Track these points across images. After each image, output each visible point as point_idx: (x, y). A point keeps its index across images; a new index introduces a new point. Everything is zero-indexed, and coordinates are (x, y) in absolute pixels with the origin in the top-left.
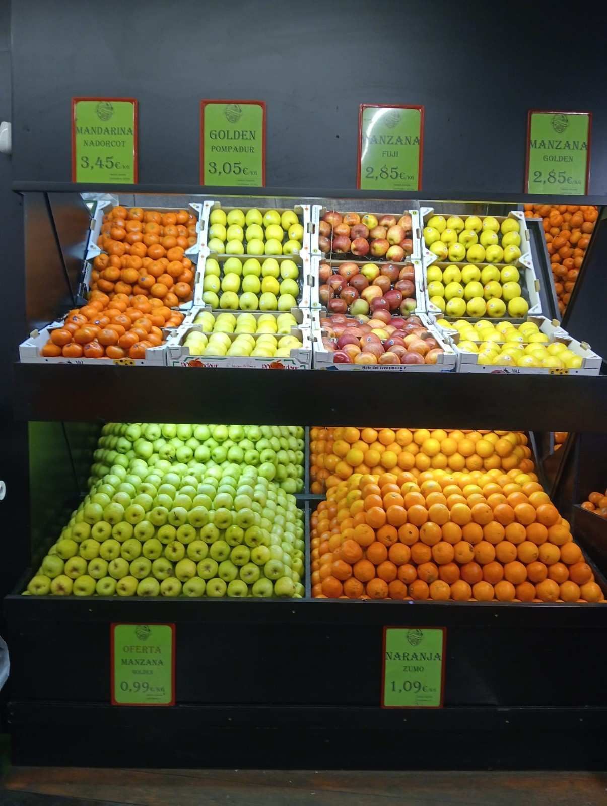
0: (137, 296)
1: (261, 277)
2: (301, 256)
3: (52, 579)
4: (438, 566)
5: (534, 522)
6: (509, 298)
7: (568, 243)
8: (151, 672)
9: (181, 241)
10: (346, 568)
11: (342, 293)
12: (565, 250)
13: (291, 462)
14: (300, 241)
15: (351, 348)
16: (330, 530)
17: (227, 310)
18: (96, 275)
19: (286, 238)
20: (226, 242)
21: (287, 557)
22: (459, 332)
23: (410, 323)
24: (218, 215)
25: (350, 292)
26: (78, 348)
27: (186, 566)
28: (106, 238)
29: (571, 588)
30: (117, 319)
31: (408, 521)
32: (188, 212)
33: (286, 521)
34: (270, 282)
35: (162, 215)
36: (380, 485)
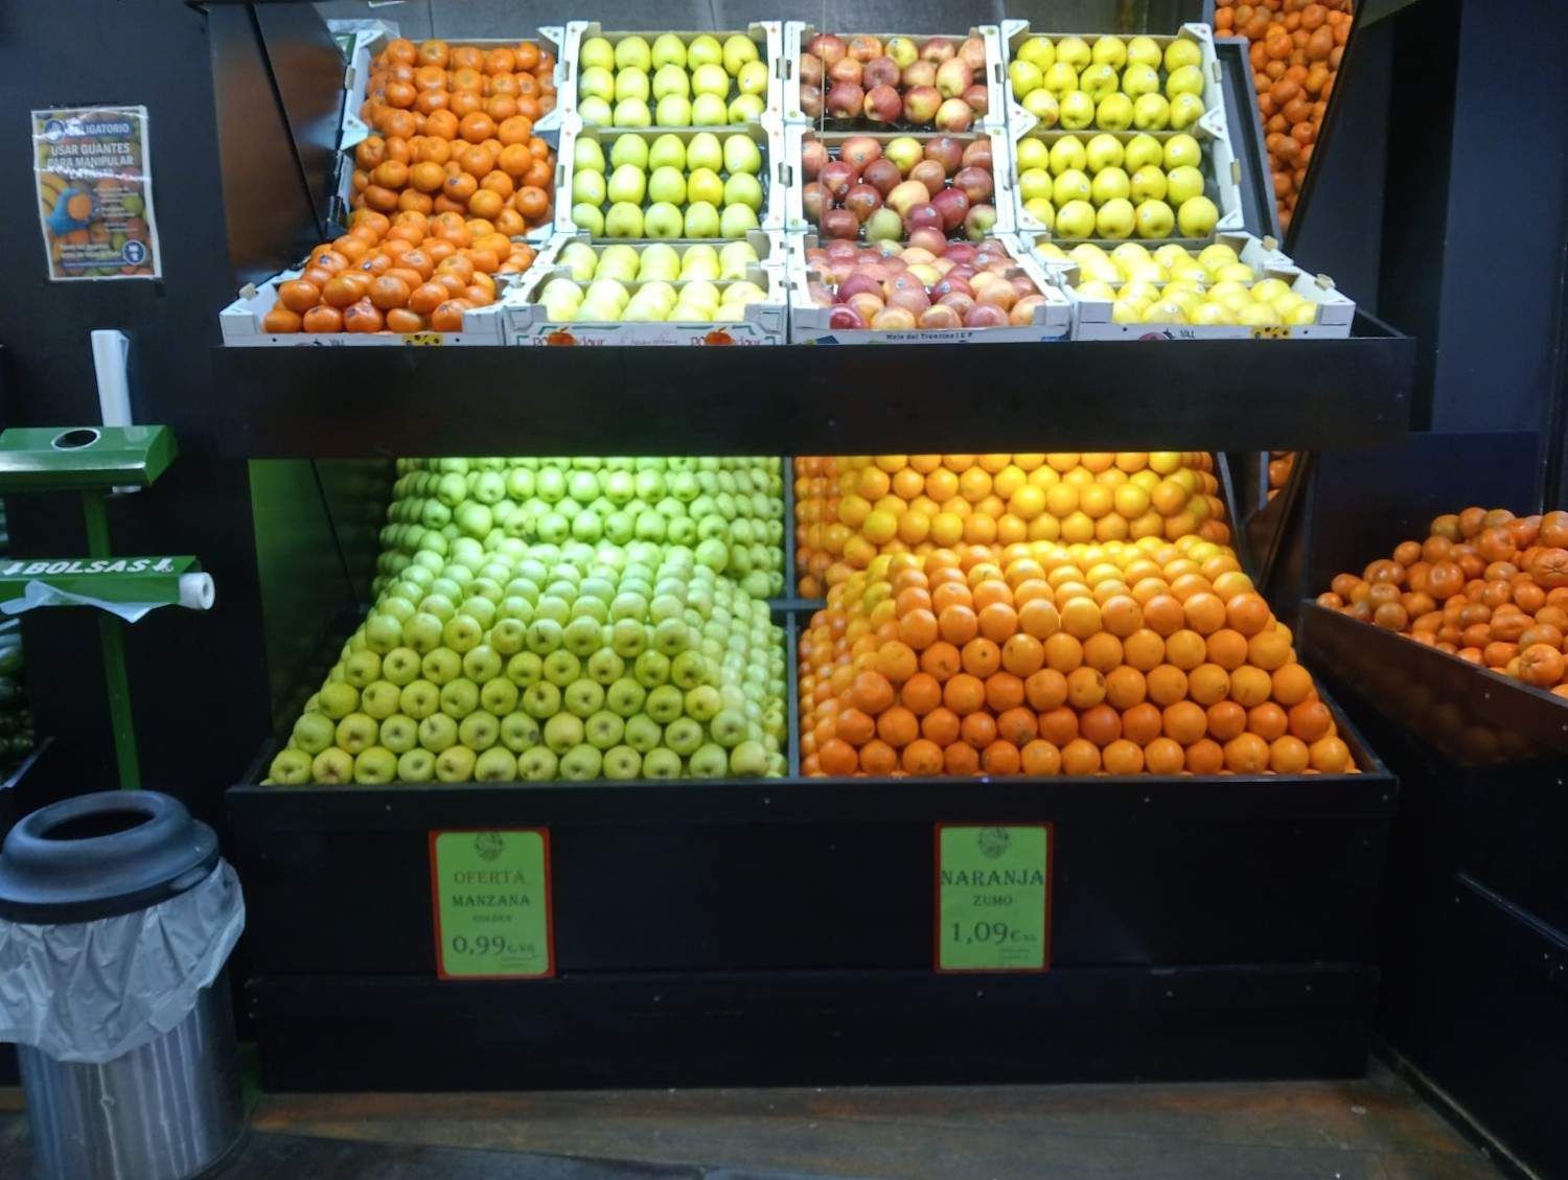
0: (443, 215)
1: (686, 171)
2: (764, 126)
3: (314, 756)
4: (1037, 713)
5: (1221, 629)
6: (1181, 199)
7: (1302, 93)
8: (509, 918)
9: (526, 105)
10: (864, 722)
11: (848, 198)
12: (1297, 105)
13: (759, 541)
14: (762, 95)
15: (865, 302)
16: (834, 660)
17: (621, 240)
18: (362, 179)
19: (734, 91)
20: (613, 104)
21: (753, 709)
22: (1079, 266)
23: (984, 252)
24: (598, 50)
25: (864, 197)
26: (331, 314)
27: (564, 726)
28: (377, 105)
29: (1291, 750)
30: (404, 257)
31: (980, 633)
32: (537, 47)
33: (751, 646)
34: (705, 181)
35: (486, 54)
36: (927, 571)
